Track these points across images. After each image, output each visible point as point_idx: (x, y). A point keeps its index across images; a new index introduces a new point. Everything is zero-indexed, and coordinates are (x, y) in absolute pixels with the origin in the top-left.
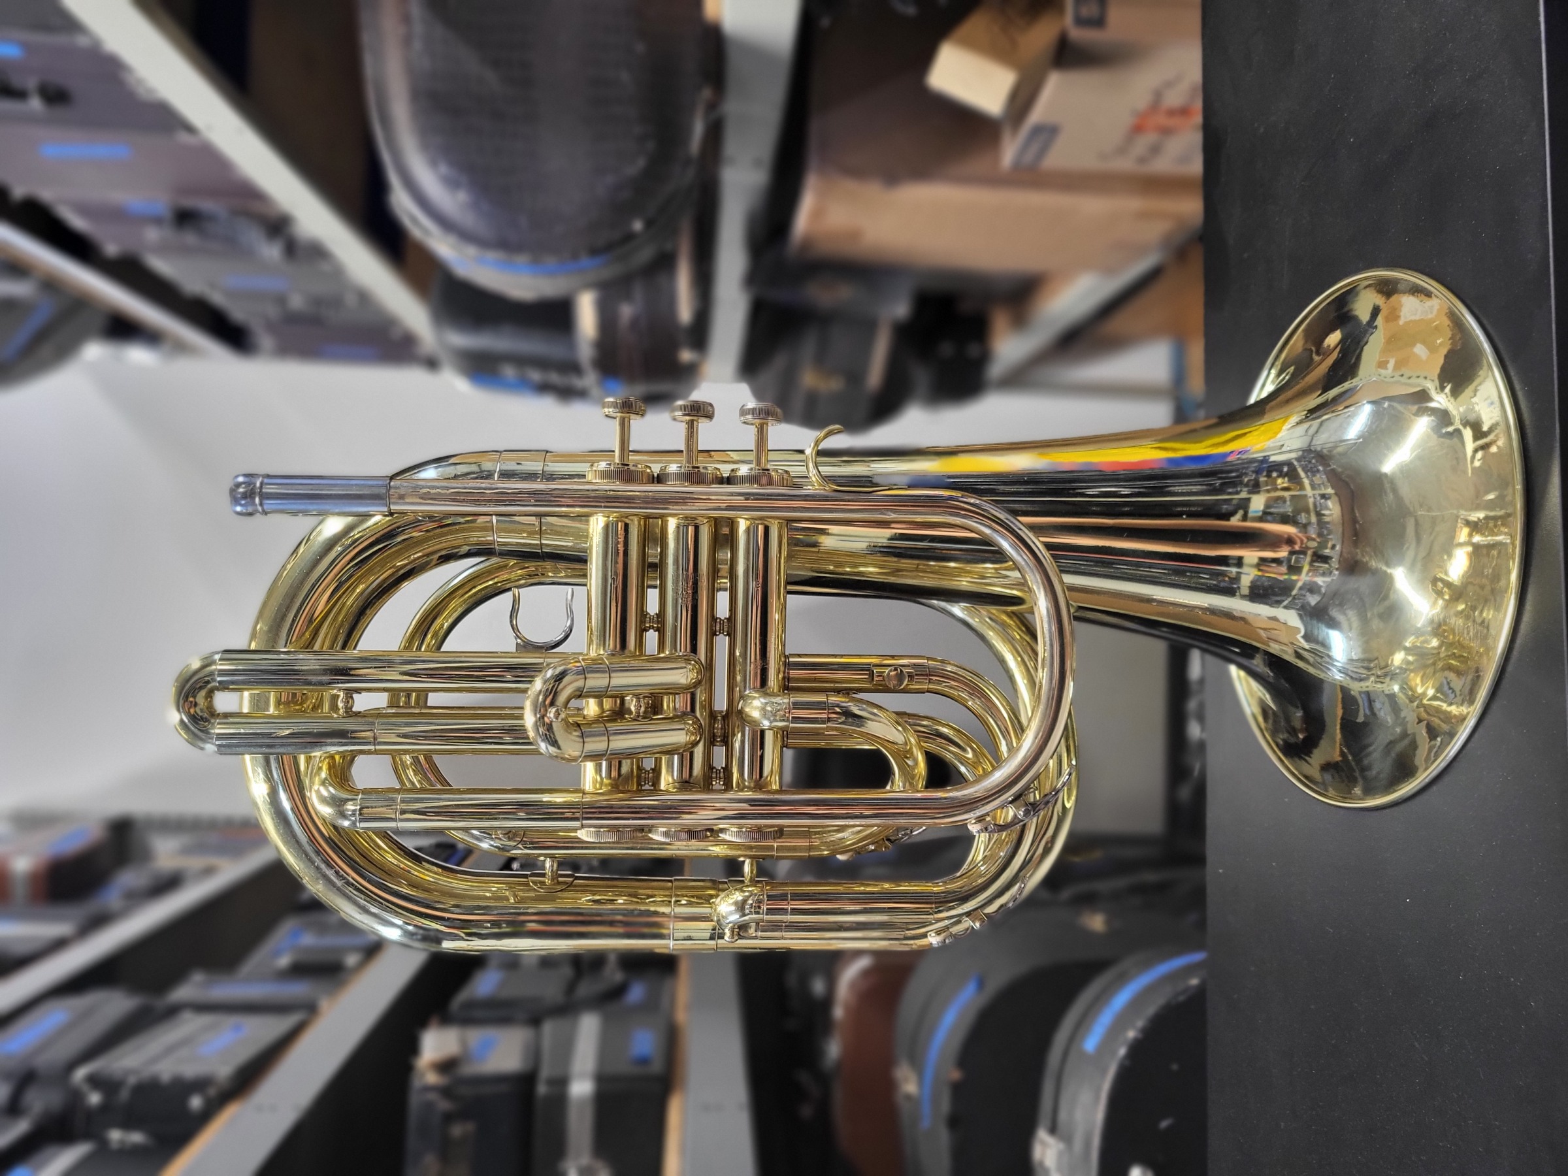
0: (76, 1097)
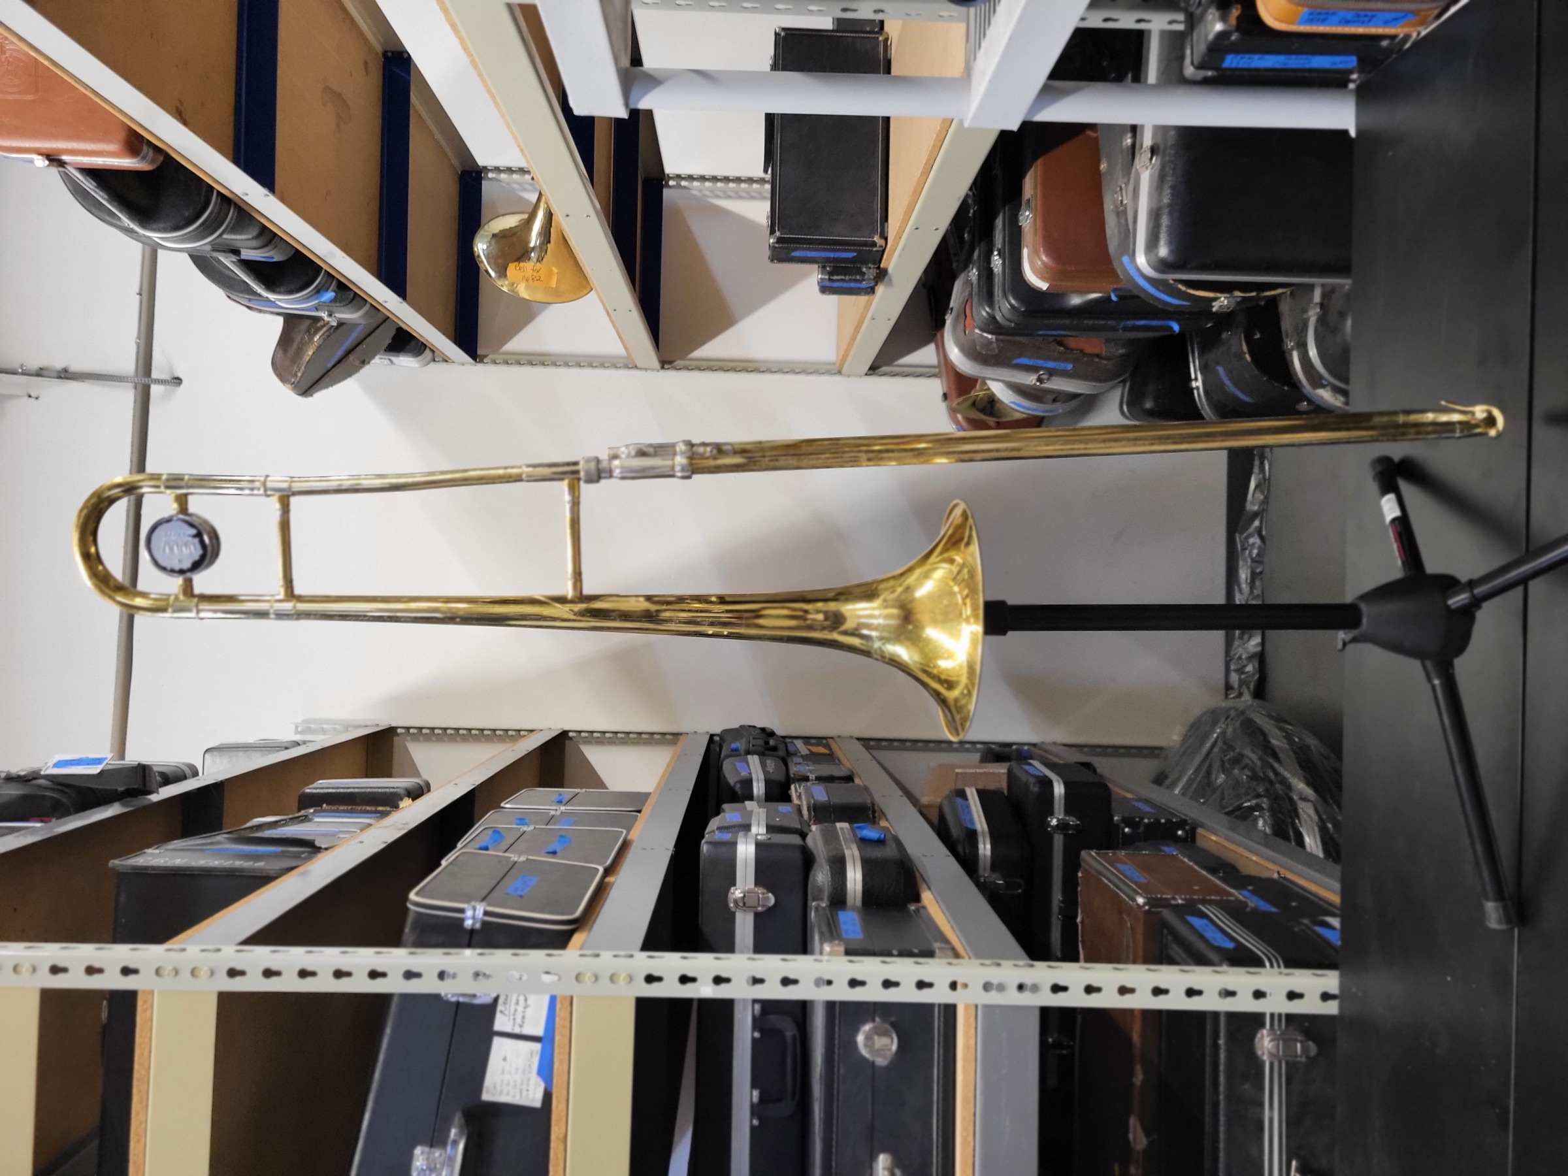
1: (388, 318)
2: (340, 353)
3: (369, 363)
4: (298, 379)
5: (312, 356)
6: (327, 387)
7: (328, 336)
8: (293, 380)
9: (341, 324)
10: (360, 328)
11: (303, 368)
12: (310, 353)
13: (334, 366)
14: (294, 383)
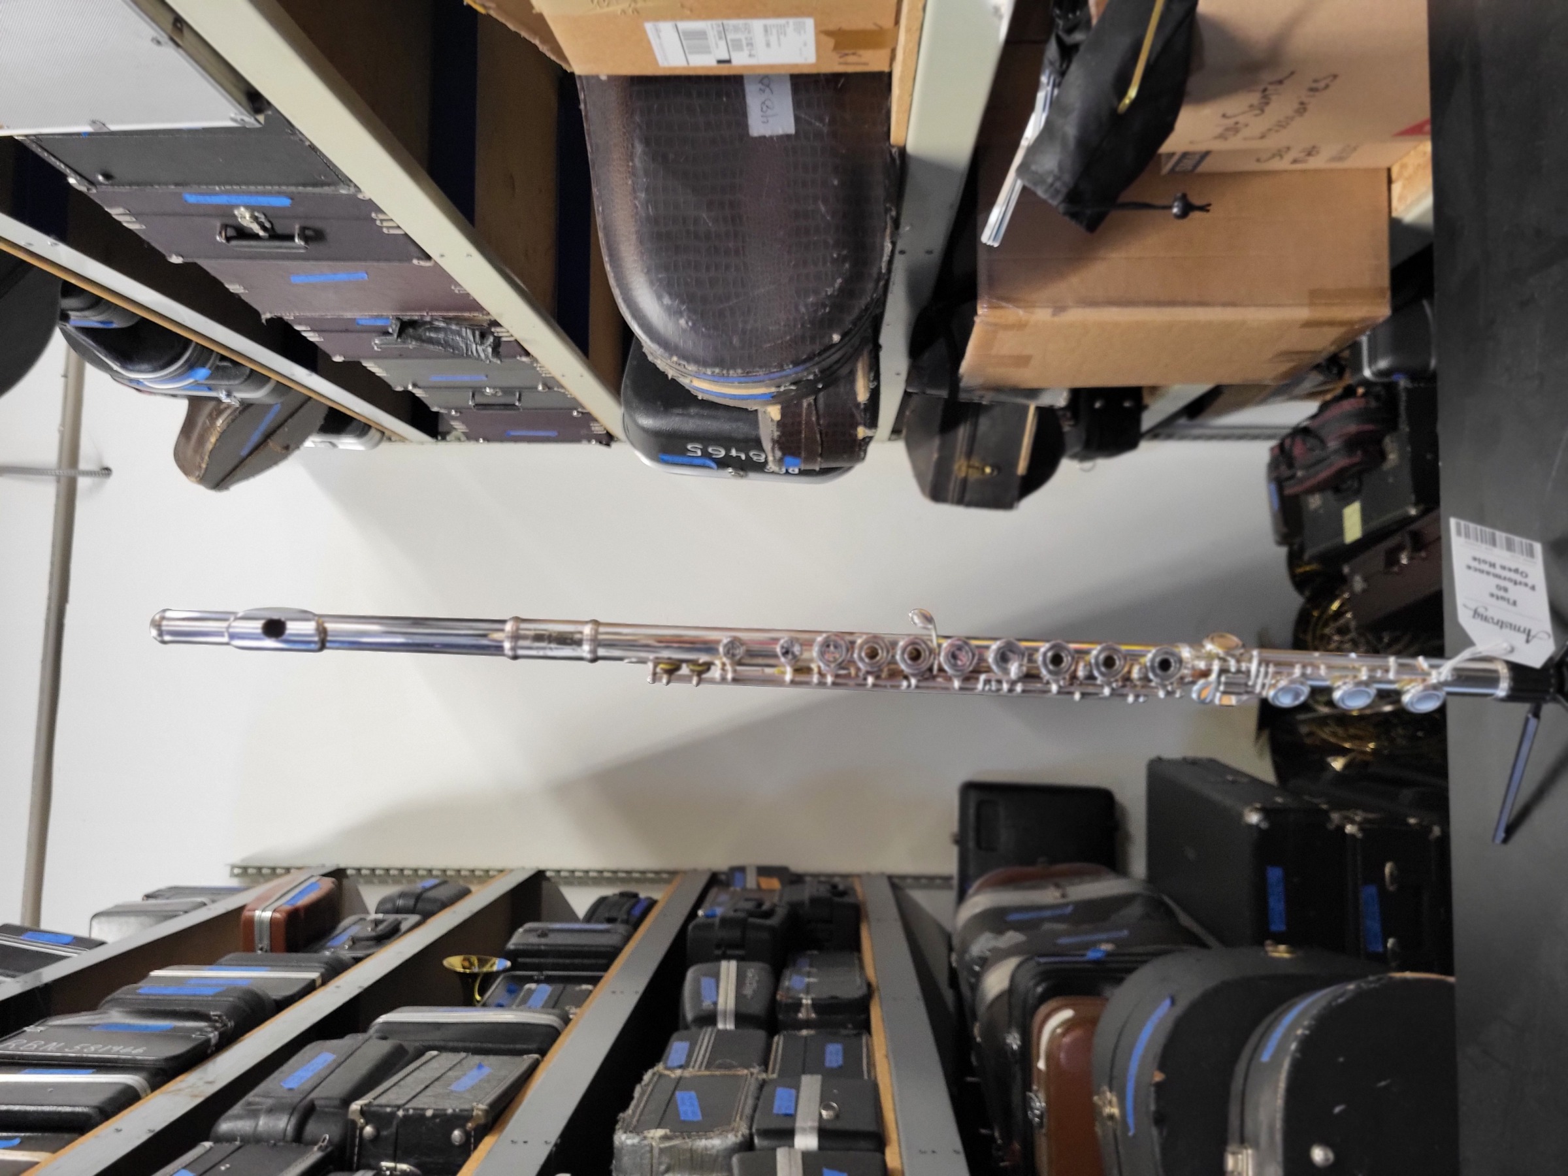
0: (351, 1128)
1: (310, 398)
2: (256, 437)
3: (297, 447)
4: (203, 471)
5: (215, 444)
6: (246, 477)
7: (233, 421)
8: (197, 474)
9: (246, 406)
10: (277, 408)
11: (206, 458)
12: (213, 440)
13: (251, 453)
14: (199, 476)
